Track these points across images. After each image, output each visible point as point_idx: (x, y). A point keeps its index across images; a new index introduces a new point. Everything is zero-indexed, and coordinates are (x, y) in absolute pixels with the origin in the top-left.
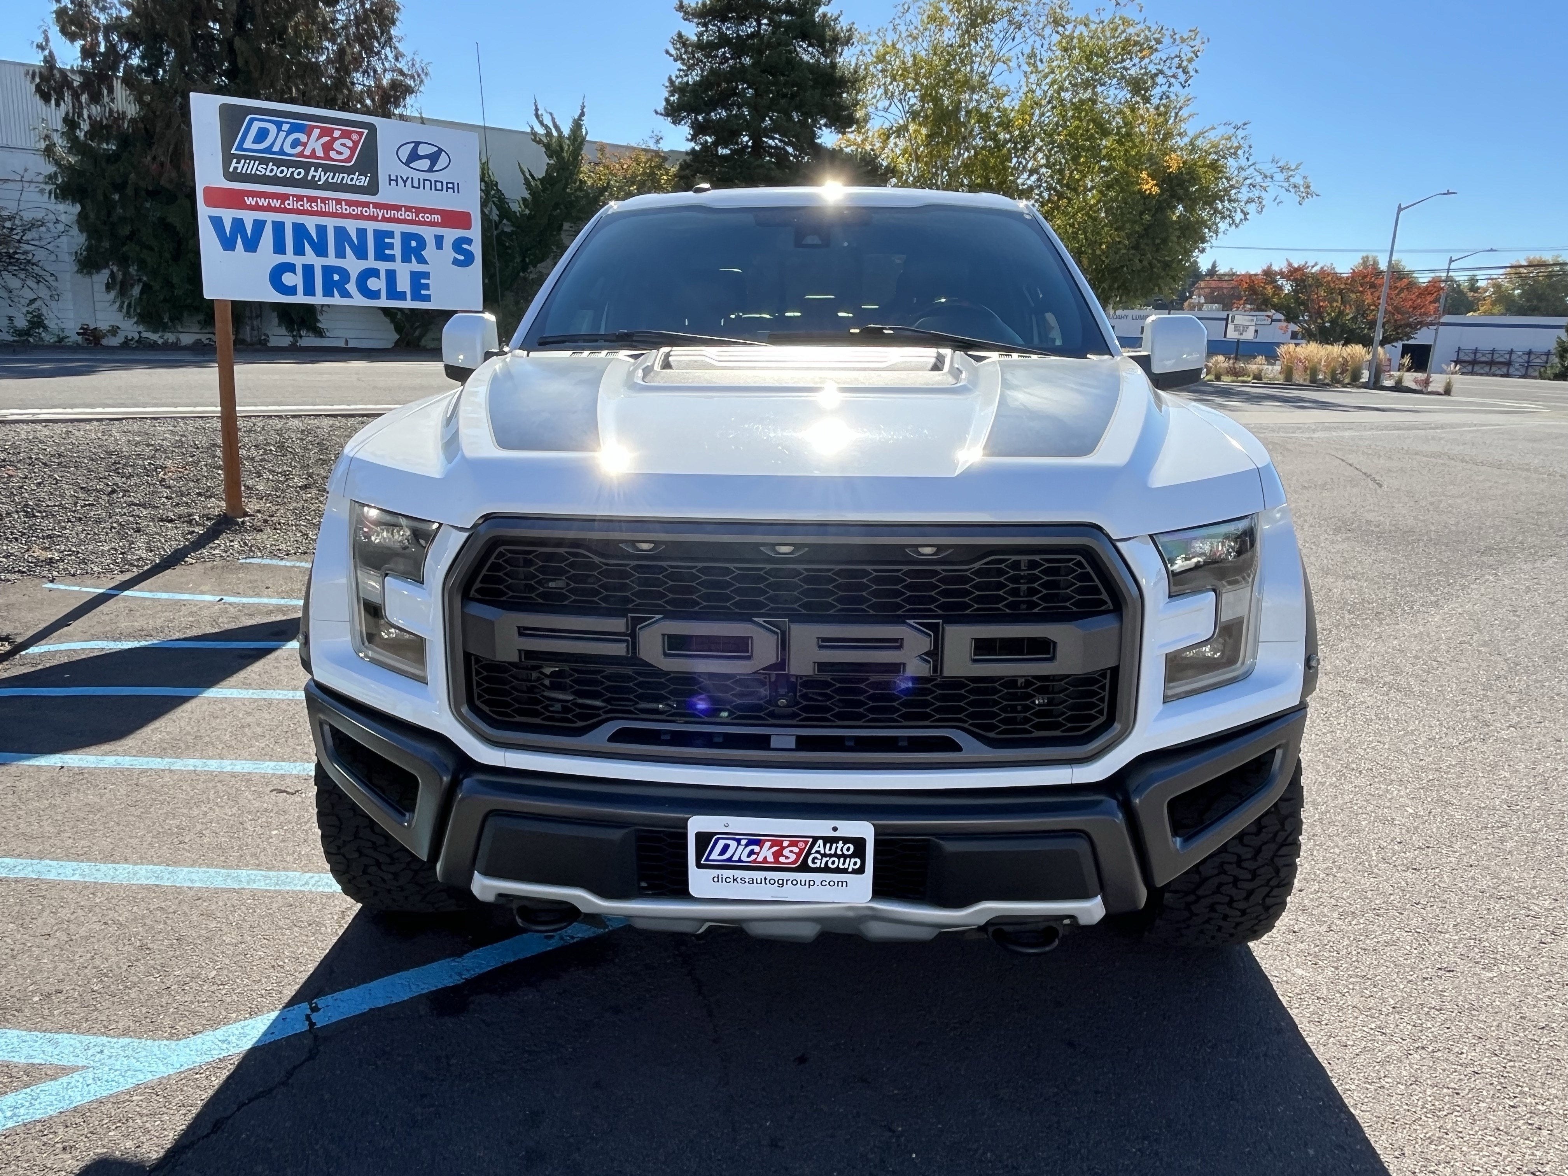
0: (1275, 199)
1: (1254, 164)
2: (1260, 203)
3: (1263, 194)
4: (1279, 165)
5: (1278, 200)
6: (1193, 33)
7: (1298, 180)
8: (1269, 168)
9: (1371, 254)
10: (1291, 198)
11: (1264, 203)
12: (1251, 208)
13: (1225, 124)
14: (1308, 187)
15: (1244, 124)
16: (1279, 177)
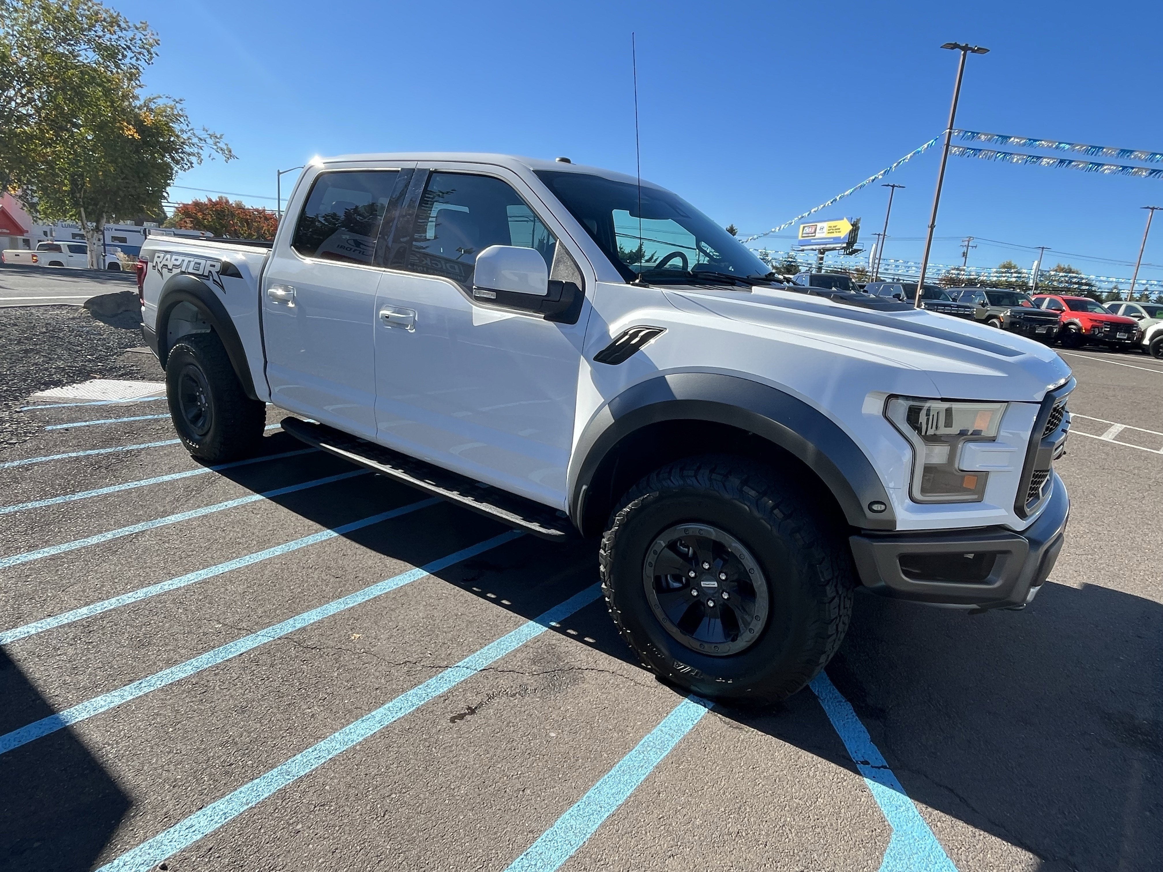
0: (210, 156)
1: (192, 129)
2: (199, 157)
3: (200, 151)
4: (208, 133)
5: (211, 157)
6: (144, 25)
7: (222, 145)
8: (204, 136)
9: (223, 195)
10: (220, 157)
11: (202, 157)
12: (193, 159)
13: (167, 97)
14: (230, 152)
15: (181, 100)
16: (210, 141)
